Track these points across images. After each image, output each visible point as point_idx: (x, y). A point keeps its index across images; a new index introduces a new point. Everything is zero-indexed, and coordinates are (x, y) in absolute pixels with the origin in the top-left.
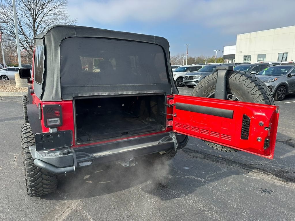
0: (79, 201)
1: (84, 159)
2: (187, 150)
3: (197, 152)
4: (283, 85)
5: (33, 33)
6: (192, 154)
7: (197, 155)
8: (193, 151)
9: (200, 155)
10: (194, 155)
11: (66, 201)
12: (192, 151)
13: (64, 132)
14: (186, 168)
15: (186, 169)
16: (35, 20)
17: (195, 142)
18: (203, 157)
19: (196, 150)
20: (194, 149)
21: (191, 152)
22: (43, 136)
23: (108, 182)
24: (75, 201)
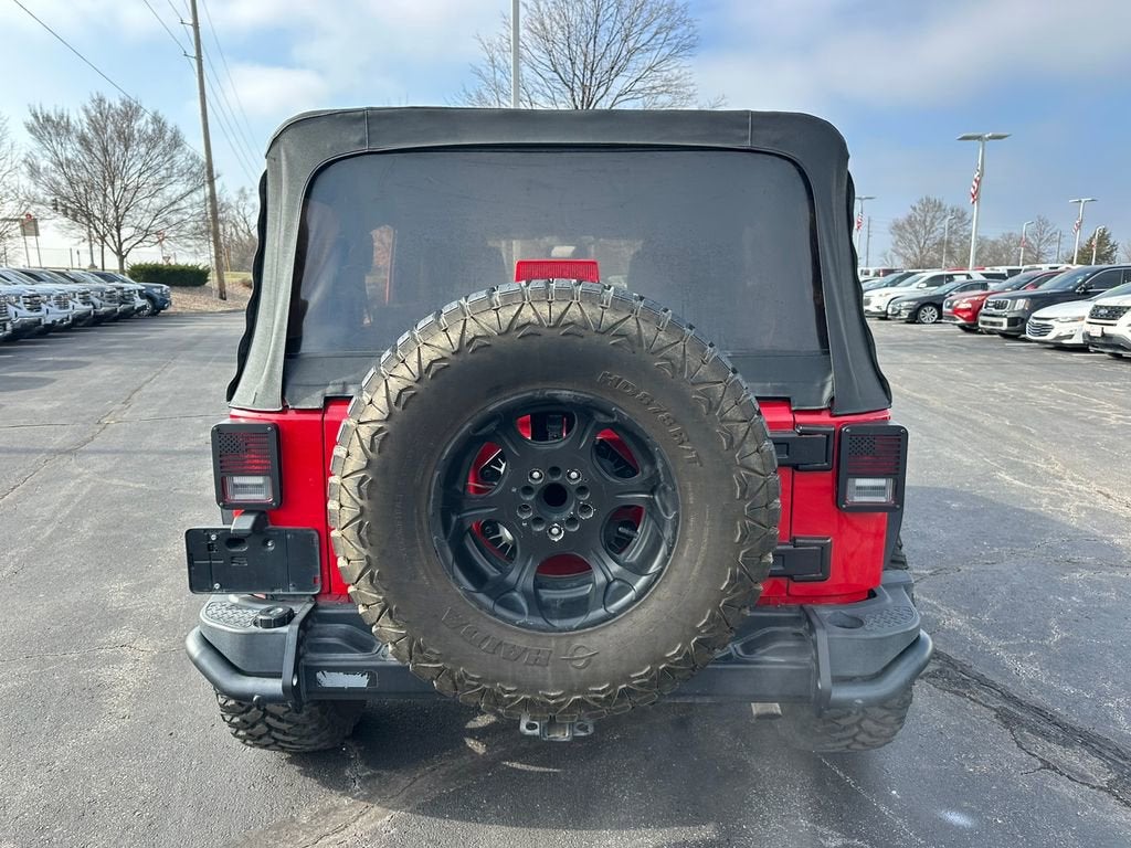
0: (388, 818)
1: (341, 656)
2: (1027, 717)
3: (1084, 744)
6: (1040, 746)
7: (1073, 758)
8: (1064, 727)
9: (1091, 765)
10: (1057, 752)
11: (346, 801)
12: (1053, 730)
13: (286, 532)
14: (956, 818)
15: (949, 826)
17: (1106, 680)
18: (1103, 781)
19: (1087, 726)
20: (1074, 719)
21: (1043, 734)
22: (213, 537)
23: (542, 769)
24: (377, 809)
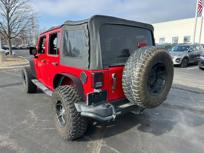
4: (186, 58)
5: (7, 21)
16: (8, 12)
